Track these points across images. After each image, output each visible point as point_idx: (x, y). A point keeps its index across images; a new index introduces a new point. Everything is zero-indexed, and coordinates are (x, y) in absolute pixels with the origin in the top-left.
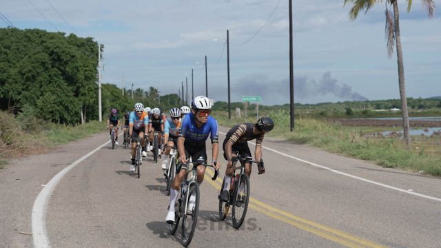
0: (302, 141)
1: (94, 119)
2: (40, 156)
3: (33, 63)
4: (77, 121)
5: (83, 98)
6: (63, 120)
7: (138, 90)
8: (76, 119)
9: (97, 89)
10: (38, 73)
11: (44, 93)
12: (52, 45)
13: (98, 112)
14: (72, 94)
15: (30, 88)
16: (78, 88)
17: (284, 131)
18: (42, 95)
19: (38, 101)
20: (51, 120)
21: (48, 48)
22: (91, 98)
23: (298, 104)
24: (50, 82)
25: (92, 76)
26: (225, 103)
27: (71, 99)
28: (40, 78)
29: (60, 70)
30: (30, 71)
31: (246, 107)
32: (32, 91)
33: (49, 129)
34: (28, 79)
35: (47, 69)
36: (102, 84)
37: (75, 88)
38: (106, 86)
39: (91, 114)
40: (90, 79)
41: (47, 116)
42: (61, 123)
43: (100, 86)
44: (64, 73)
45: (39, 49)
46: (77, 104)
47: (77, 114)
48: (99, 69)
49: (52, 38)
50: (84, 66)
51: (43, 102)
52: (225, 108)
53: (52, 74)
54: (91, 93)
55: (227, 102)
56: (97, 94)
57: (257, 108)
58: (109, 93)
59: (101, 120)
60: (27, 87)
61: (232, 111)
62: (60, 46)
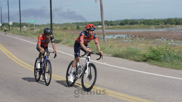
23: (54, 24)
26: (17, 23)
31: (29, 25)
52: (17, 26)
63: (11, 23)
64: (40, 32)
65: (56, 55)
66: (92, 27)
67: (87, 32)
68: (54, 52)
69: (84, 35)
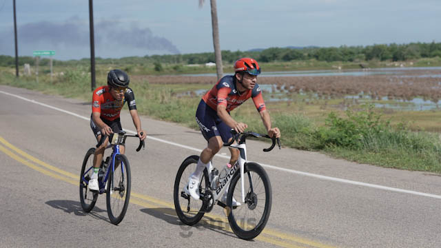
17: (84, 91)
31: (37, 63)
55: (14, 56)
57: (51, 64)
61: (20, 67)
64: (65, 79)
65: (142, 143)
66: (252, 67)
67: (239, 79)
68: (137, 136)
69: (228, 86)
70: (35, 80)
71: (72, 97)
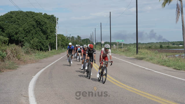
0: (141, 59)
1: (54, 49)
2: (32, 64)
3: (29, 25)
4: (47, 50)
5: (49, 40)
6: (41, 49)
7: (73, 37)
8: (47, 49)
9: (56, 36)
10: (31, 29)
11: (34, 38)
12: (37, 18)
13: (56, 46)
14: (45, 38)
15: (28, 36)
16: (48, 36)
17: (134, 55)
18: (33, 39)
19: (31, 41)
20: (36, 49)
21: (35, 19)
22: (53, 40)
23: (140, 43)
24: (36, 33)
25: (53, 31)
26: (109, 42)
27: (45, 40)
28: (32, 32)
29: (40, 28)
30: (28, 29)
31: (118, 44)
32: (29, 37)
33: (36, 53)
34: (27, 32)
35: (35, 28)
36: (57, 34)
37: (46, 36)
38: (59, 35)
39: (53, 47)
40: (53, 32)
41: (35, 48)
42: (41, 50)
43: (57, 35)
44: (42, 30)
45: (32, 19)
46: (47, 43)
47: (47, 47)
48: (56, 28)
49: (37, 15)
50: (50, 27)
51: (33, 42)
53: (37, 30)
54: (53, 38)
55: (110, 42)
56: (55, 38)
57: (123, 45)
58: (60, 38)
59: (57, 49)
60: (27, 36)
61: (112, 46)
62: (40, 18)
63: (103, 42)
64: (127, 50)
70: (117, 50)
71: (129, 56)
